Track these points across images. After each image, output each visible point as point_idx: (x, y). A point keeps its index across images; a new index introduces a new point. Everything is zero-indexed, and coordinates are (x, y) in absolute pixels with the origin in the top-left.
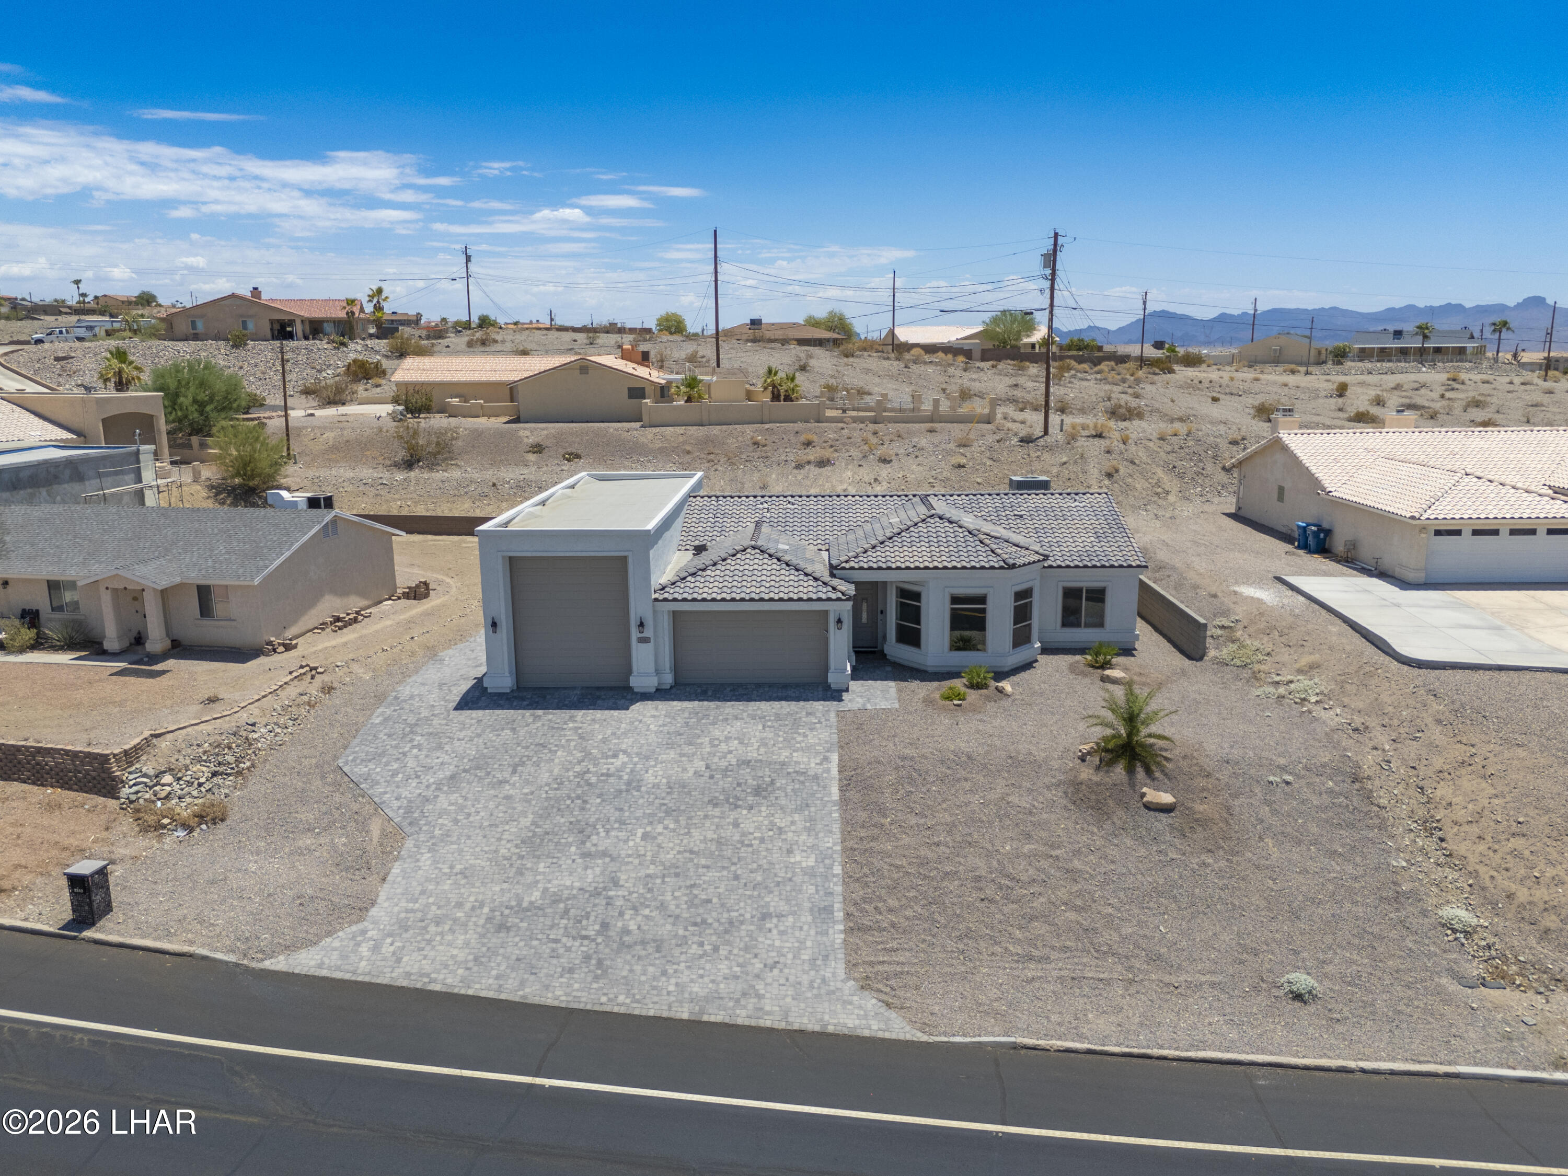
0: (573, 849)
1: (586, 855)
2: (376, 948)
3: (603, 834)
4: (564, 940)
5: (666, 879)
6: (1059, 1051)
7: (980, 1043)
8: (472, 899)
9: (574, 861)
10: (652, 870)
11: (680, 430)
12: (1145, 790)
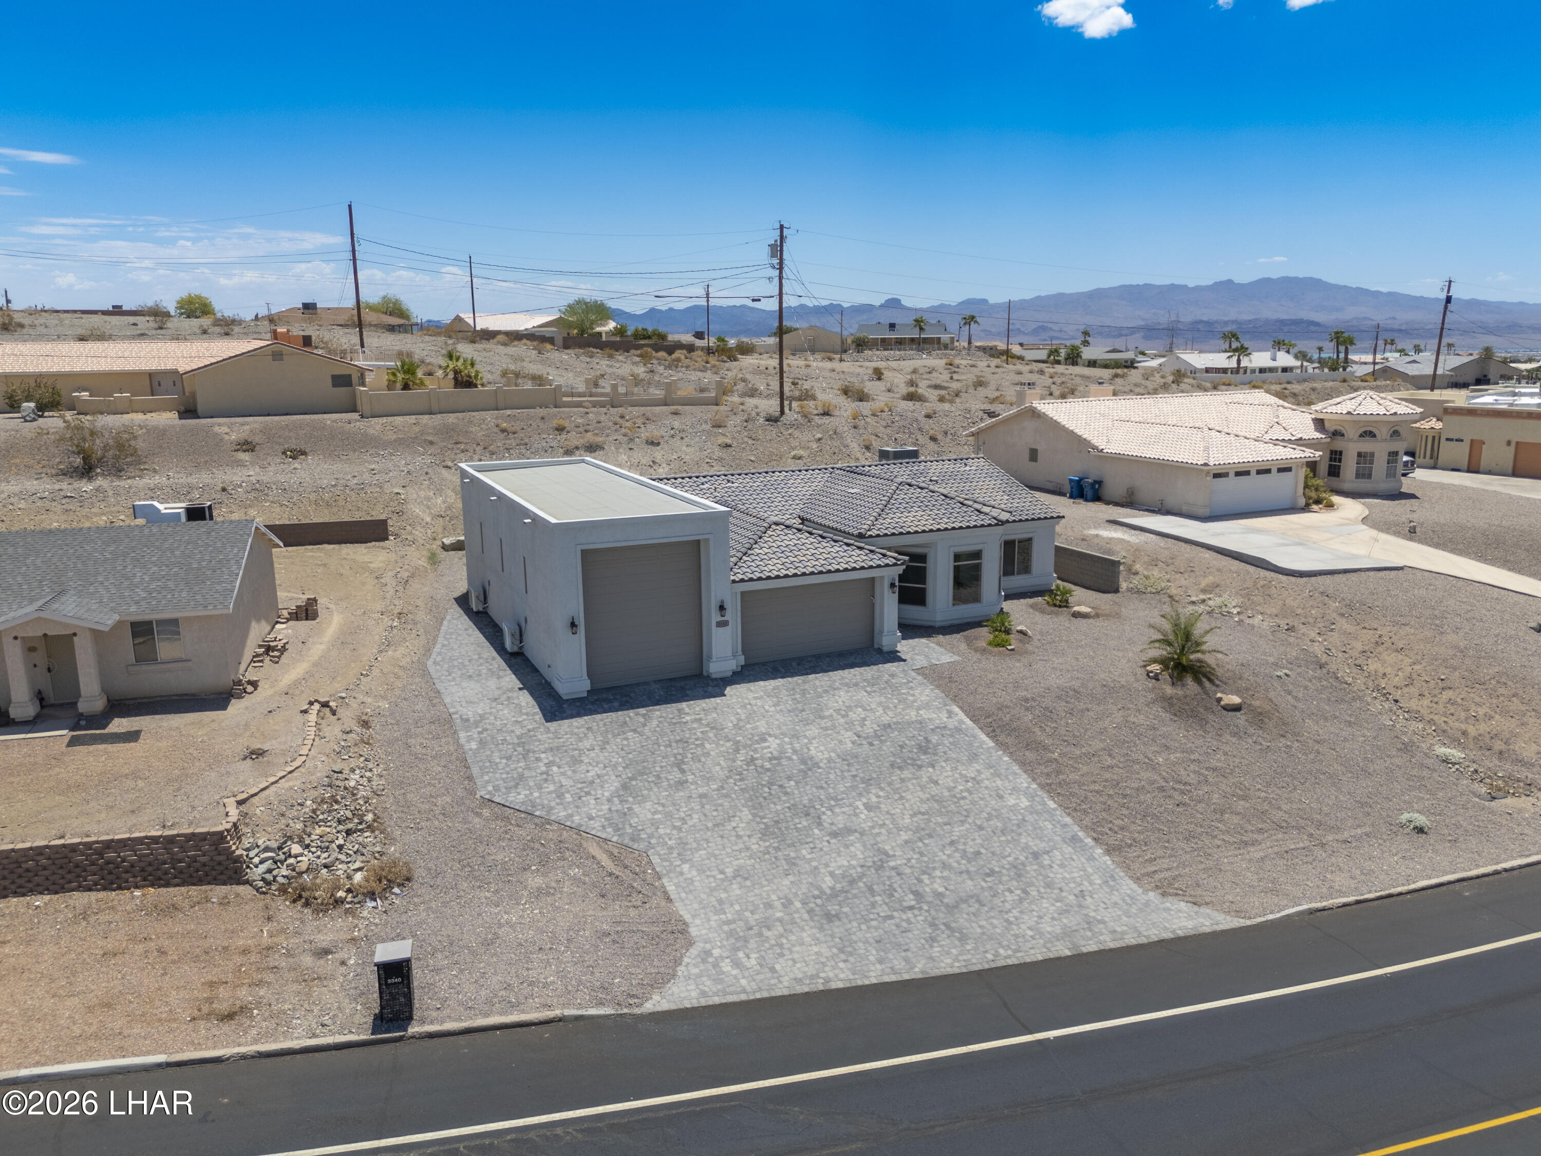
0: (816, 831)
1: (834, 835)
2: (737, 964)
3: (829, 813)
4: (895, 914)
5: (926, 841)
6: (1339, 907)
7: (1288, 915)
8: (774, 897)
9: (828, 842)
10: (904, 836)
11: (412, 419)
12: (1219, 695)
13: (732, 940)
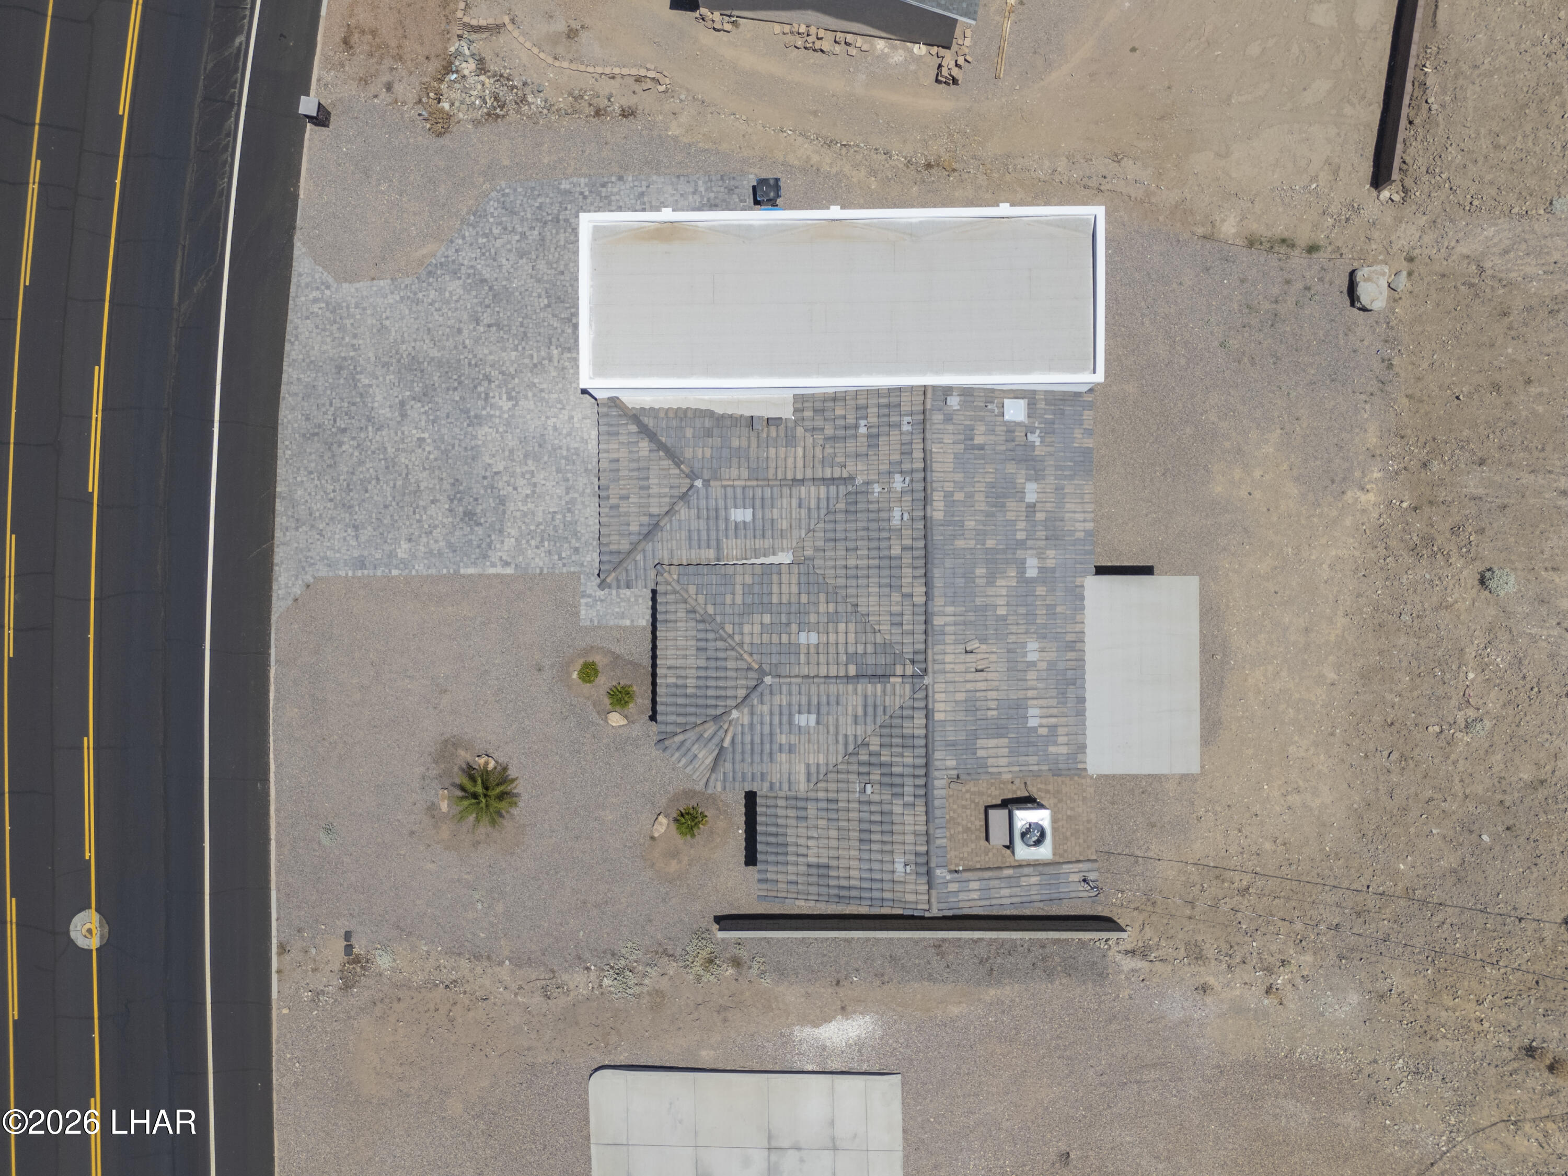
13: (334, 304)
